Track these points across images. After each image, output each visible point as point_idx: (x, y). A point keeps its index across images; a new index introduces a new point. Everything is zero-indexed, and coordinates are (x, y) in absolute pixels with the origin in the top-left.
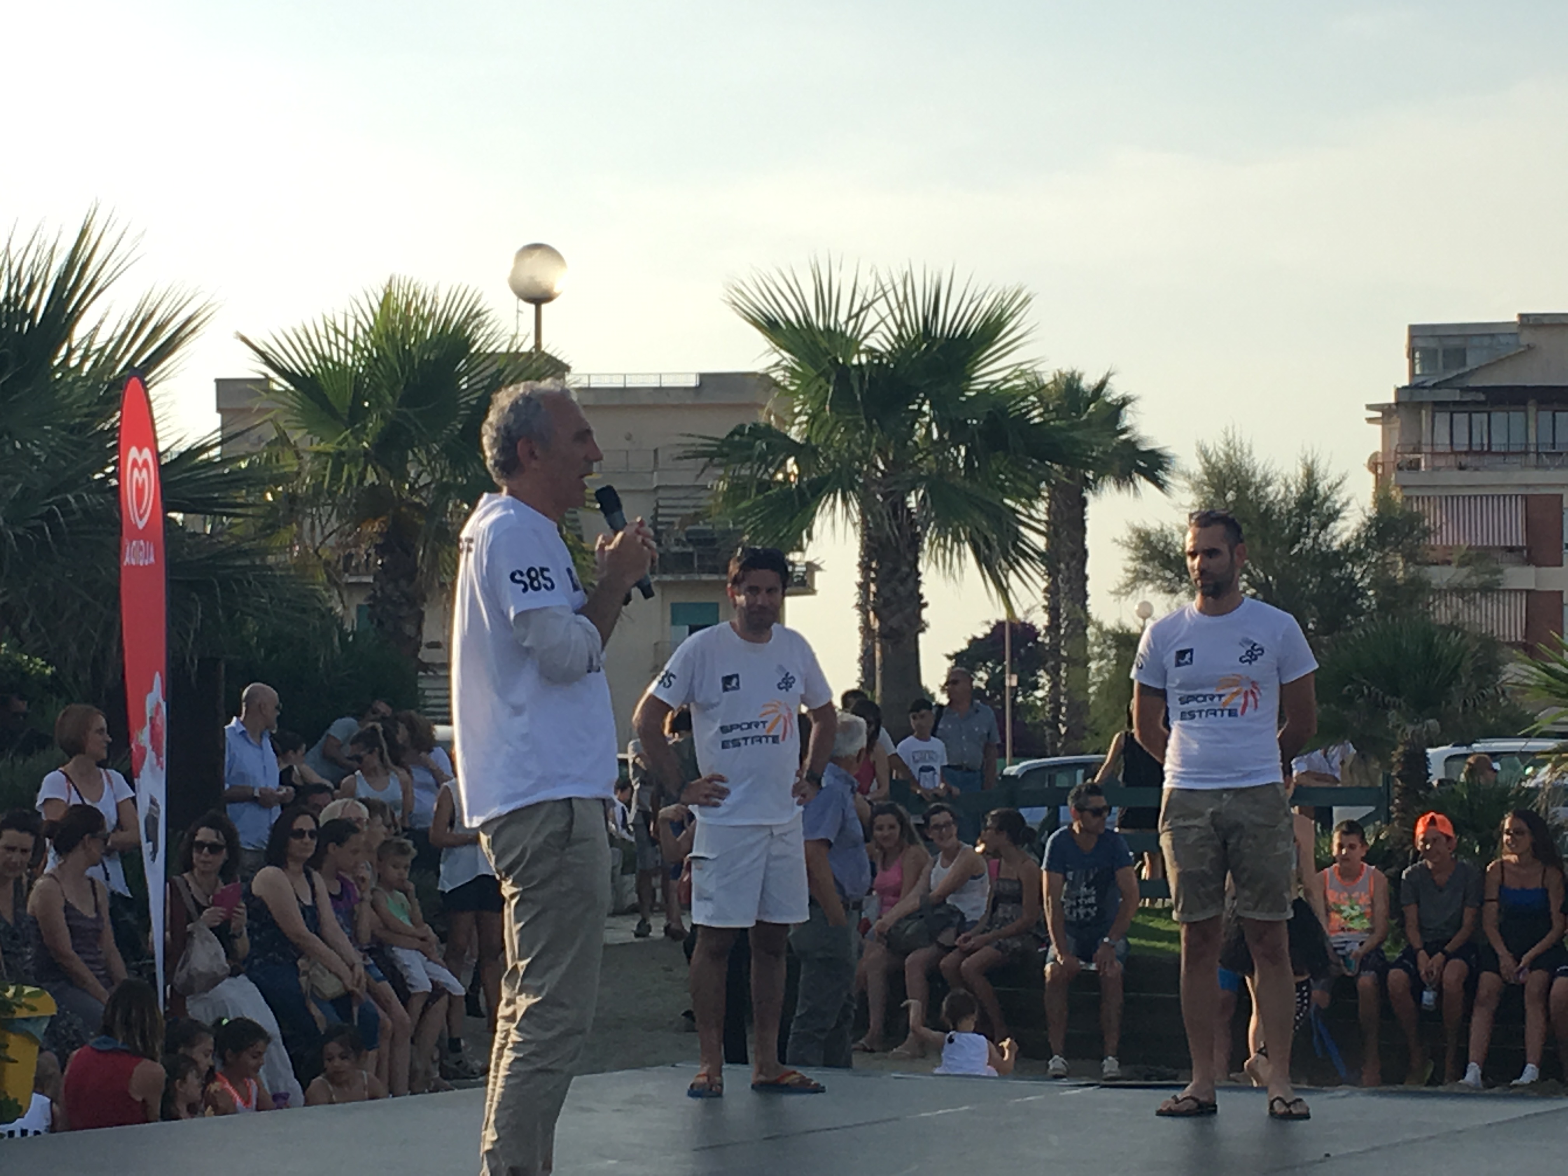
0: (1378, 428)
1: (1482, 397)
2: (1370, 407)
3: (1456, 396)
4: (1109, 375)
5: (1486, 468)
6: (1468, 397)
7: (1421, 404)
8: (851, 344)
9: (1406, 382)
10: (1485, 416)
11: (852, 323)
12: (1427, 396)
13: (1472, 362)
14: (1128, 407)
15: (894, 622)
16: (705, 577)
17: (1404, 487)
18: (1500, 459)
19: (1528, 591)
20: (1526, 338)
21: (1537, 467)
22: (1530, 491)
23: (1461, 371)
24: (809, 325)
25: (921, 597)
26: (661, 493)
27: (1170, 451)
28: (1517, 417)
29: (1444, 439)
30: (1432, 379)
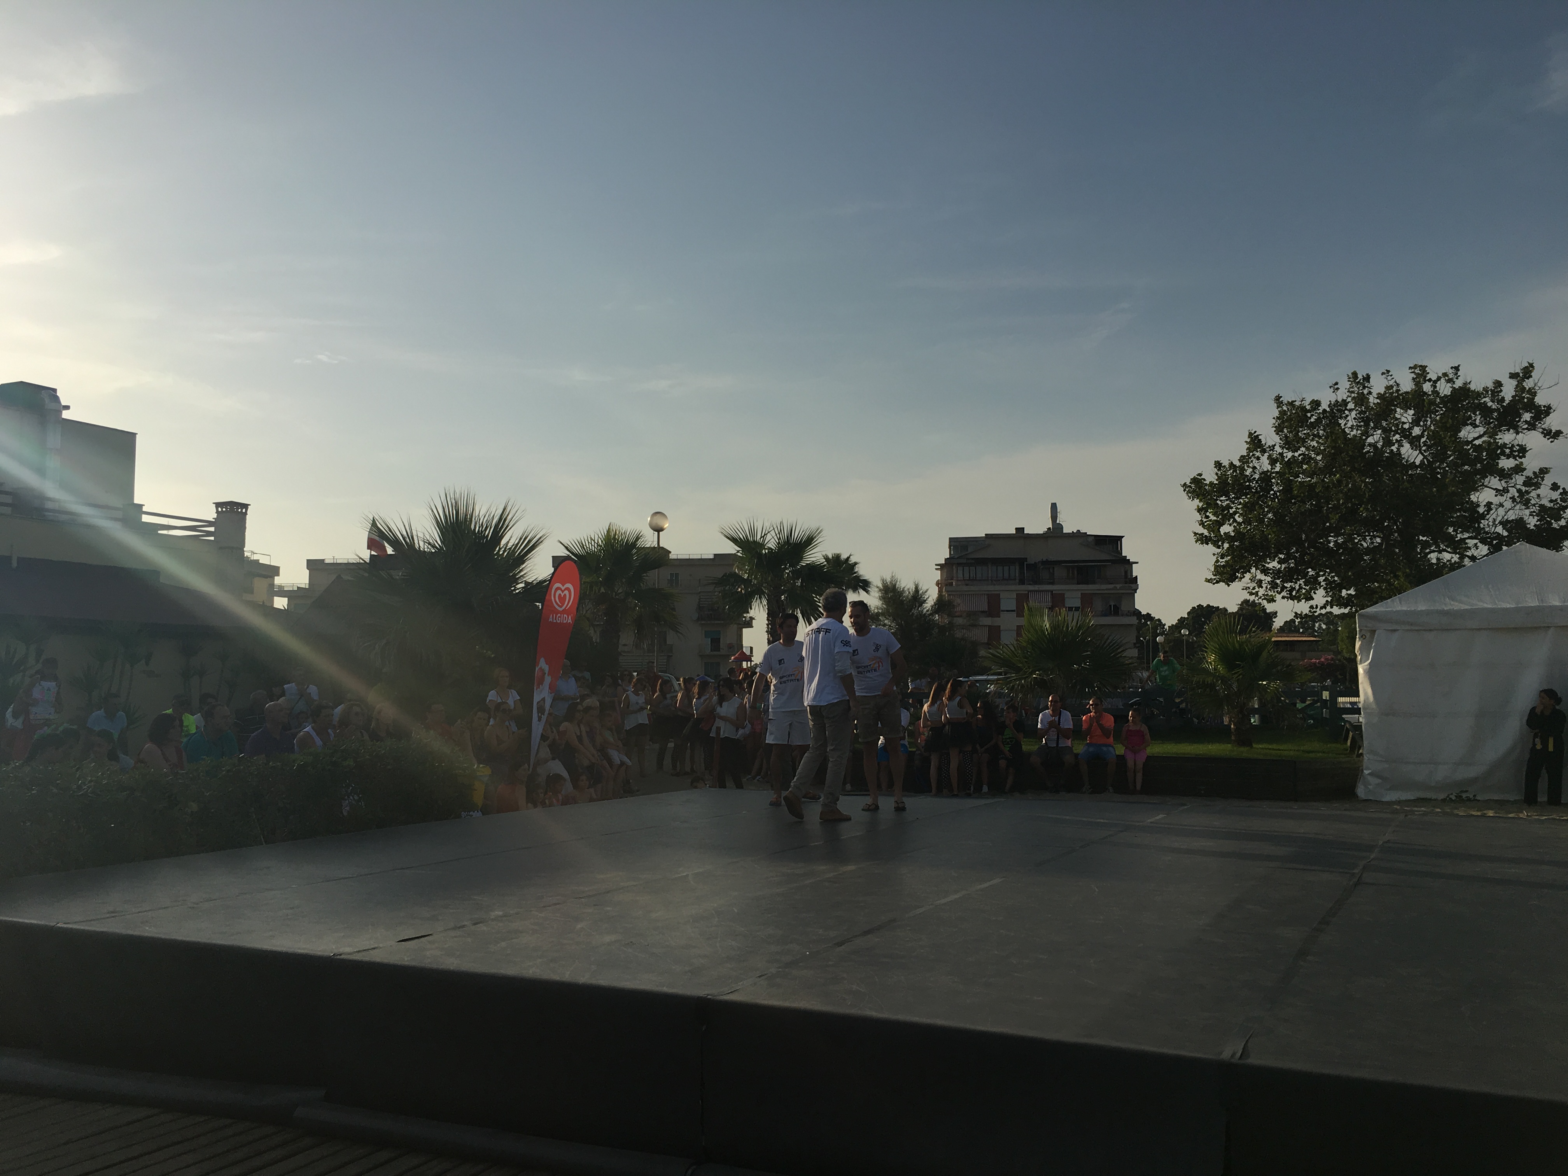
0: (939, 572)
2: (936, 565)
3: (965, 561)
4: (850, 556)
5: (975, 585)
6: (969, 562)
7: (953, 564)
8: (762, 546)
9: (948, 557)
10: (974, 568)
11: (762, 539)
12: (955, 561)
13: (970, 550)
14: (856, 566)
16: (716, 622)
17: (948, 591)
18: (979, 582)
19: (989, 626)
20: (987, 542)
21: (991, 585)
22: (990, 593)
23: (967, 553)
24: (748, 539)
27: (870, 580)
28: (985, 568)
29: (961, 575)
30: (957, 556)
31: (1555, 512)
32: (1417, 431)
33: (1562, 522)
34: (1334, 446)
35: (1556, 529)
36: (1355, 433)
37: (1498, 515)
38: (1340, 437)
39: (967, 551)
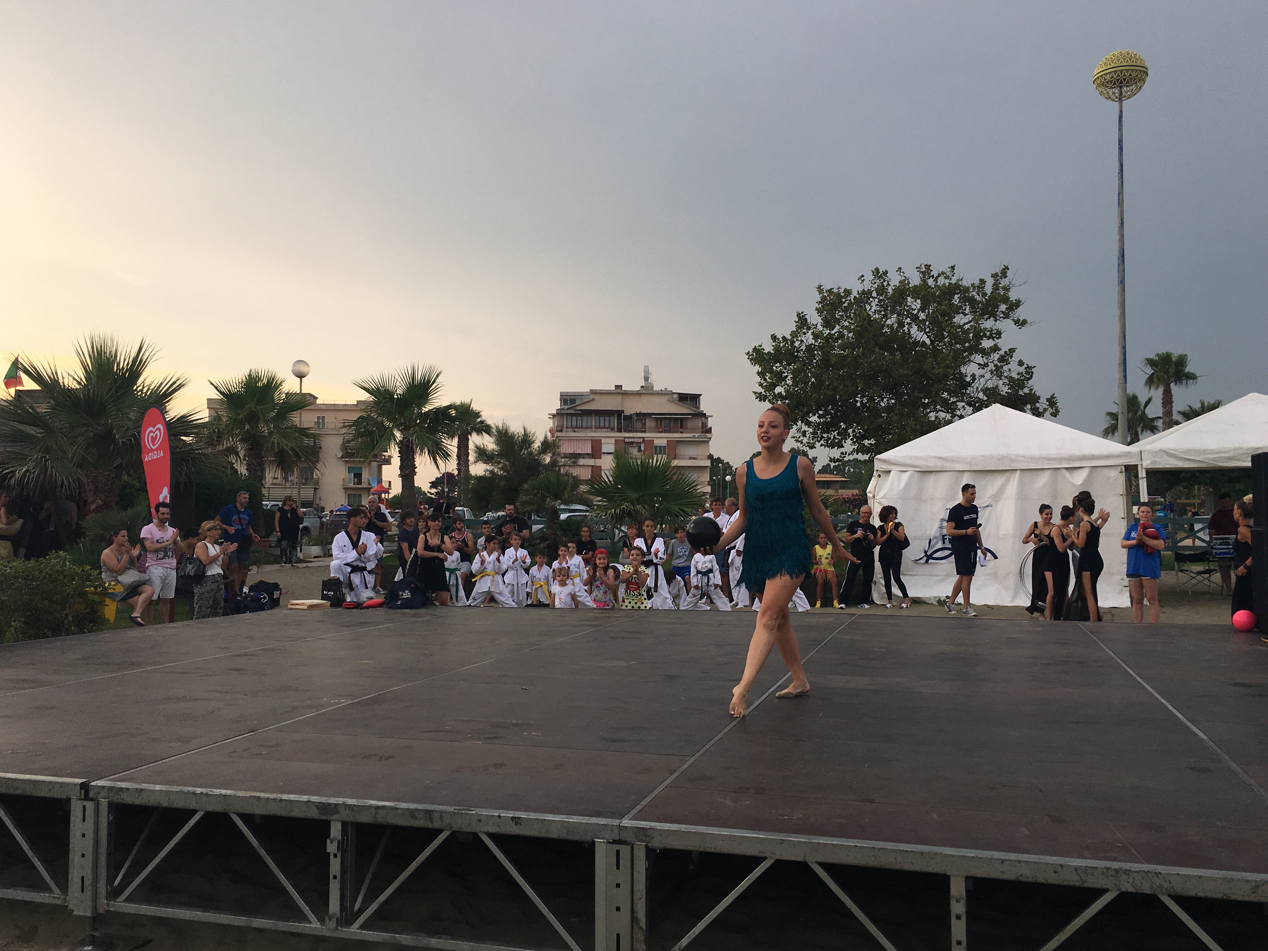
0: (551, 420)
1: (580, 412)
2: (549, 414)
3: (573, 412)
4: (475, 404)
5: (581, 432)
6: (577, 412)
7: (563, 414)
8: (392, 393)
9: (559, 408)
10: (580, 418)
12: (565, 412)
13: (578, 402)
14: (480, 413)
15: (406, 472)
16: (359, 460)
18: (584, 430)
19: (592, 466)
20: (592, 396)
21: (595, 432)
22: (593, 438)
23: (575, 405)
25: (415, 466)
26: (345, 435)
28: (589, 418)
29: (569, 424)
30: (566, 407)
31: (1021, 382)
32: (922, 316)
33: (1026, 390)
34: (861, 326)
35: (1021, 395)
36: (877, 316)
37: (980, 384)
38: (866, 319)
39: (575, 403)
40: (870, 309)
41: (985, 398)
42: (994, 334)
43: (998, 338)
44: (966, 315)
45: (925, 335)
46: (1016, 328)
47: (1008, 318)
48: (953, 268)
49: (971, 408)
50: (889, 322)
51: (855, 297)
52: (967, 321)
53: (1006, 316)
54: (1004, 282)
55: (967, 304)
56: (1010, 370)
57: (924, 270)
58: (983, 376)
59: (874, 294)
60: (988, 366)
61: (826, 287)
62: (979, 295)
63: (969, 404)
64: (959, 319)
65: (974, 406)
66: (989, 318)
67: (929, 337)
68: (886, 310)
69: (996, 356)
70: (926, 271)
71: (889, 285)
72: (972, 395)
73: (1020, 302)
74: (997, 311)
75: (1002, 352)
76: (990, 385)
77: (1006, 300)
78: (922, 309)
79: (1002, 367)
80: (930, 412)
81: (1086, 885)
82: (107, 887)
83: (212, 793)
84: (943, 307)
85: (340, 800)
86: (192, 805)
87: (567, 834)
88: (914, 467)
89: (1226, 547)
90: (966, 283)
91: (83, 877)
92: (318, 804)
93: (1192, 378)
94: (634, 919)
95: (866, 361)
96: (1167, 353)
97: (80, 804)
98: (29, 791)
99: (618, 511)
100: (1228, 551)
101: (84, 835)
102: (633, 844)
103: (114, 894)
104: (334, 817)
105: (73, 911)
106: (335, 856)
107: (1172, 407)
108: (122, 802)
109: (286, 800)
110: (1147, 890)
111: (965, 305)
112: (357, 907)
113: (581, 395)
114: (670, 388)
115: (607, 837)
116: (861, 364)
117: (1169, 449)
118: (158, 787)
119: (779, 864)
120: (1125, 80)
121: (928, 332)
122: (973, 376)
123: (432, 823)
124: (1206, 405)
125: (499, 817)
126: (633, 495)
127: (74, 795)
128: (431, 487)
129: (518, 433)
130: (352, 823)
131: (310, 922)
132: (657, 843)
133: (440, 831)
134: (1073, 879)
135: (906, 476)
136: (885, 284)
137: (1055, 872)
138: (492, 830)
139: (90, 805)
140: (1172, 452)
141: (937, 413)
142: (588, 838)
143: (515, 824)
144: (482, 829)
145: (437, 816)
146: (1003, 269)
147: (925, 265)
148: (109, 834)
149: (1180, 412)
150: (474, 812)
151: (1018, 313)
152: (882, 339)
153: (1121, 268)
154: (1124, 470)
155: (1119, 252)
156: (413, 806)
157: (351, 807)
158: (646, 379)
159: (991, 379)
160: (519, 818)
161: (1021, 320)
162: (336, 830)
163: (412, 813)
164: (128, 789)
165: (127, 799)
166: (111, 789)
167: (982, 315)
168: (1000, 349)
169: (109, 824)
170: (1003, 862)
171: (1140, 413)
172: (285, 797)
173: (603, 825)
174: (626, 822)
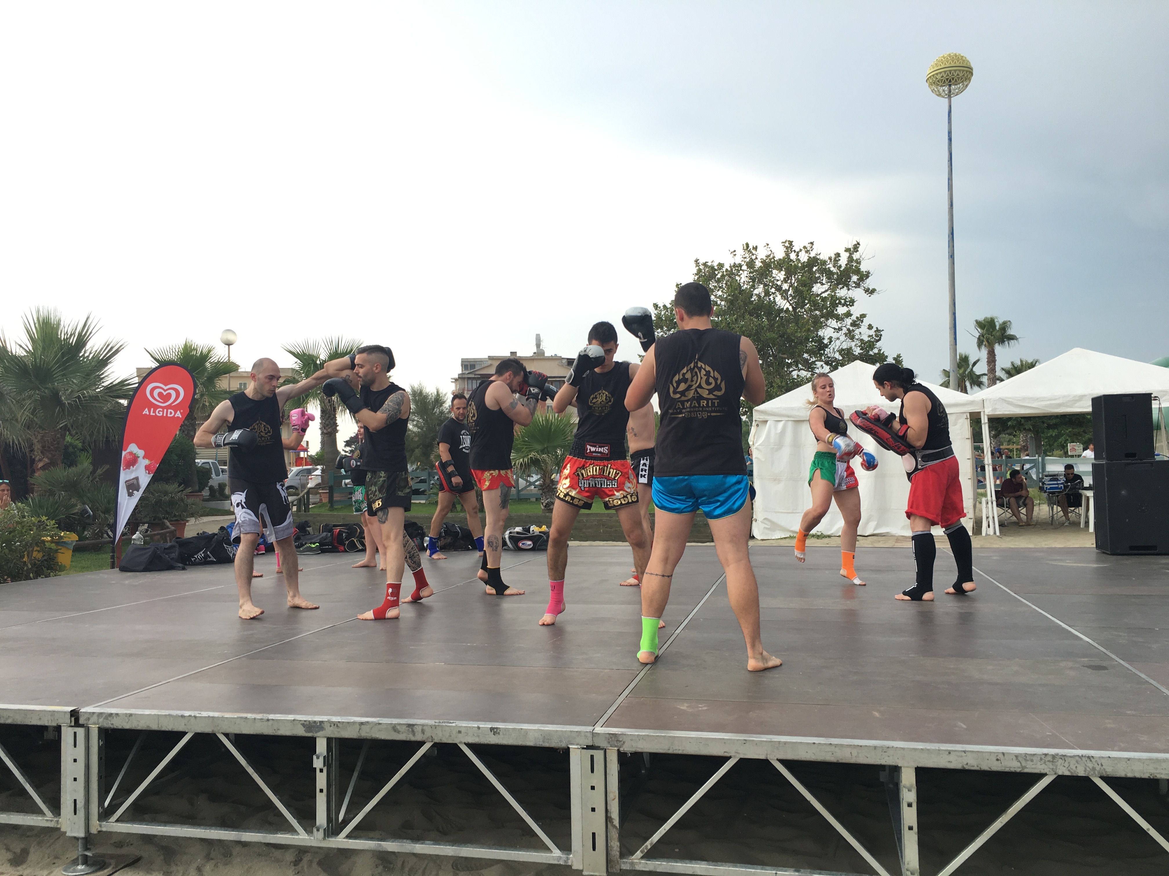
0: (454, 384)
1: (479, 376)
3: (473, 376)
6: (476, 376)
7: (464, 378)
8: (316, 358)
11: (316, 352)
12: (466, 376)
15: (329, 430)
20: (490, 362)
23: (475, 370)
24: (304, 353)
25: (337, 423)
29: (470, 387)
30: (467, 372)
31: (871, 343)
32: (785, 286)
33: (876, 351)
34: (733, 296)
35: (871, 355)
36: (745, 286)
37: (836, 345)
38: (737, 289)
39: (475, 368)
40: (740, 280)
41: (841, 358)
42: (847, 302)
43: (851, 306)
44: (823, 284)
45: (788, 303)
46: (866, 296)
47: (859, 287)
48: (812, 243)
49: (829, 367)
50: (756, 292)
51: (727, 270)
52: (823, 290)
53: (858, 285)
54: (856, 256)
55: (824, 275)
56: (860, 333)
57: (787, 244)
58: (838, 339)
59: (744, 267)
60: (842, 330)
61: (701, 261)
62: (834, 267)
63: (827, 363)
64: (817, 289)
65: (831, 365)
66: (843, 287)
67: (791, 304)
68: (754, 281)
69: (848, 321)
70: (789, 246)
71: (756, 258)
72: (829, 355)
73: (868, 273)
74: (850, 281)
75: (854, 318)
76: (845, 346)
77: (858, 271)
78: (785, 281)
79: (853, 331)
80: (792, 371)
81: (1026, 771)
82: (99, 808)
83: (200, 715)
84: (804, 278)
85: (324, 718)
86: (181, 728)
87: (544, 742)
88: (788, 417)
89: (1055, 482)
90: (821, 257)
91: (75, 801)
92: (303, 722)
93: (1013, 339)
94: (608, 819)
95: (737, 326)
96: (991, 318)
97: (71, 731)
98: (19, 720)
99: (526, 459)
100: (1057, 486)
101: (75, 761)
102: (605, 749)
103: (105, 814)
104: (319, 734)
105: (66, 833)
106: (321, 771)
107: (995, 365)
108: (112, 726)
109: (273, 720)
110: (1081, 773)
111: (823, 276)
112: (341, 817)
113: (481, 361)
114: (559, 354)
115: (581, 742)
116: (733, 328)
117: (1006, 398)
118: (147, 712)
119: (743, 763)
120: (953, 79)
121: (791, 300)
122: (830, 338)
123: (414, 735)
124: (1024, 363)
125: (479, 728)
126: (539, 447)
127: (65, 722)
128: (346, 446)
129: (432, 394)
130: (336, 739)
131: (298, 834)
132: (628, 748)
133: (422, 743)
134: (1013, 766)
135: (780, 425)
136: (754, 257)
137: (997, 760)
138: (471, 740)
139: (81, 731)
140: (1010, 400)
141: (799, 371)
142: (563, 745)
143: (494, 734)
144: (461, 741)
145: (418, 729)
146: (855, 245)
147: (789, 241)
148: (100, 759)
149: (1003, 369)
150: (454, 725)
151: (867, 284)
152: (751, 307)
153: (951, 244)
154: (969, 417)
155: (949, 230)
156: (395, 721)
157: (335, 724)
158: (538, 345)
159: (845, 341)
160: (497, 728)
161: (871, 289)
162: (321, 747)
163: (395, 728)
164: (117, 714)
165: (118, 724)
166: (100, 714)
167: (838, 284)
168: (851, 315)
169: (100, 748)
170: (949, 753)
171: (969, 370)
172: (271, 716)
173: (577, 732)
174: (598, 729)
